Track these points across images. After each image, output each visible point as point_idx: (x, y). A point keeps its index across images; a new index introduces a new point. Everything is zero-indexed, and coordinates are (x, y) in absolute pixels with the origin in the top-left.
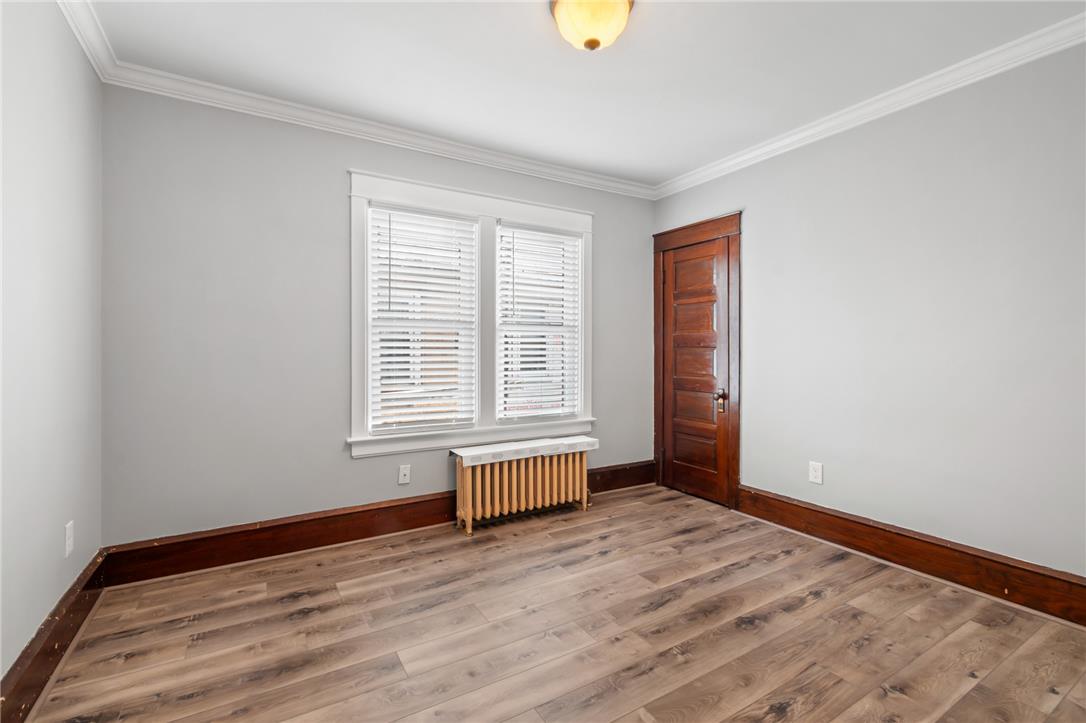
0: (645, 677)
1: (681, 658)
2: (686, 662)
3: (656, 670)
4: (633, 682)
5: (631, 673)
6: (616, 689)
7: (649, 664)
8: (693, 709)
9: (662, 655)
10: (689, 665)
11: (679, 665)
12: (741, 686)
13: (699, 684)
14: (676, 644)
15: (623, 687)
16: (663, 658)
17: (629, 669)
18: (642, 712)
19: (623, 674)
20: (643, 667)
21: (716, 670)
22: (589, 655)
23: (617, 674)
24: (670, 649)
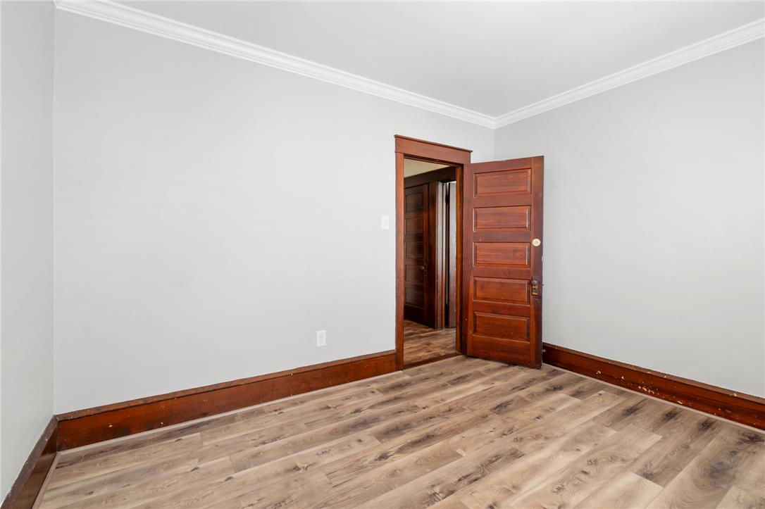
0: (464, 474)
1: (437, 489)
2: (433, 486)
3: (457, 479)
4: (471, 471)
5: (474, 477)
6: (482, 466)
7: (461, 484)
8: (434, 456)
9: (452, 492)
10: (432, 484)
11: (439, 484)
12: (399, 470)
13: (427, 470)
14: (439, 502)
15: (478, 467)
16: (451, 489)
17: (476, 480)
18: (464, 454)
19: (480, 476)
20: (466, 481)
21: (411, 480)
22: (510, 491)
23: (484, 476)
24: (445, 497)
